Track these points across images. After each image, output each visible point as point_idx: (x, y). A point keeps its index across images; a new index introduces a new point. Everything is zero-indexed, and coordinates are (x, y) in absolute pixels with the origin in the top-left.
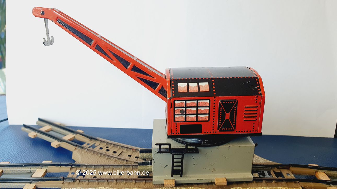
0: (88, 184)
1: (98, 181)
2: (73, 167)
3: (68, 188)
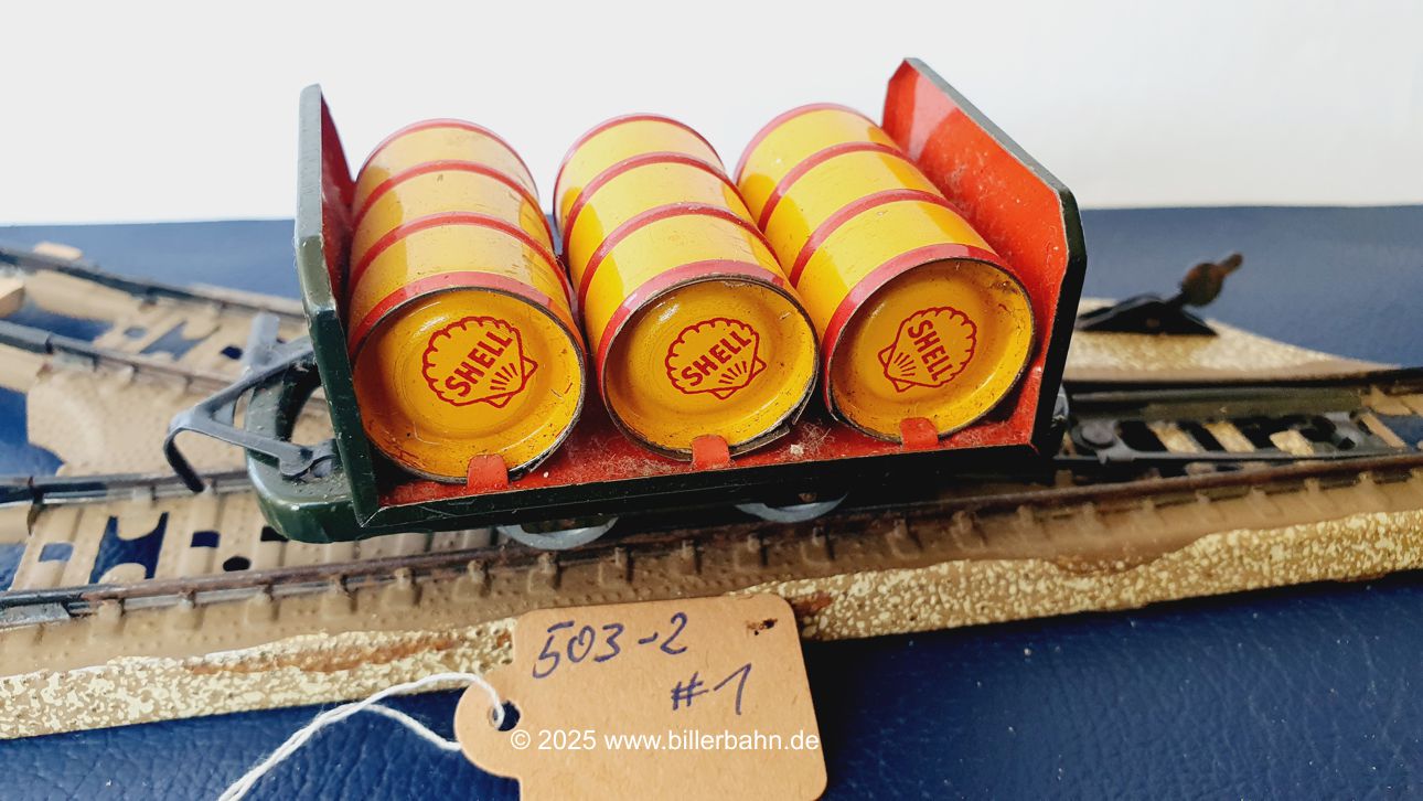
0: (198, 625)
1: (269, 590)
2: (46, 501)
3: (36, 675)
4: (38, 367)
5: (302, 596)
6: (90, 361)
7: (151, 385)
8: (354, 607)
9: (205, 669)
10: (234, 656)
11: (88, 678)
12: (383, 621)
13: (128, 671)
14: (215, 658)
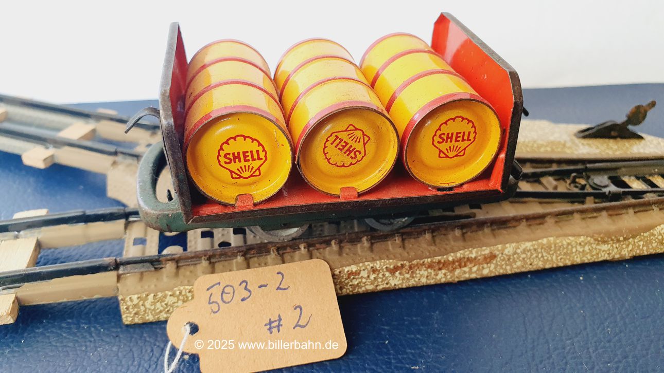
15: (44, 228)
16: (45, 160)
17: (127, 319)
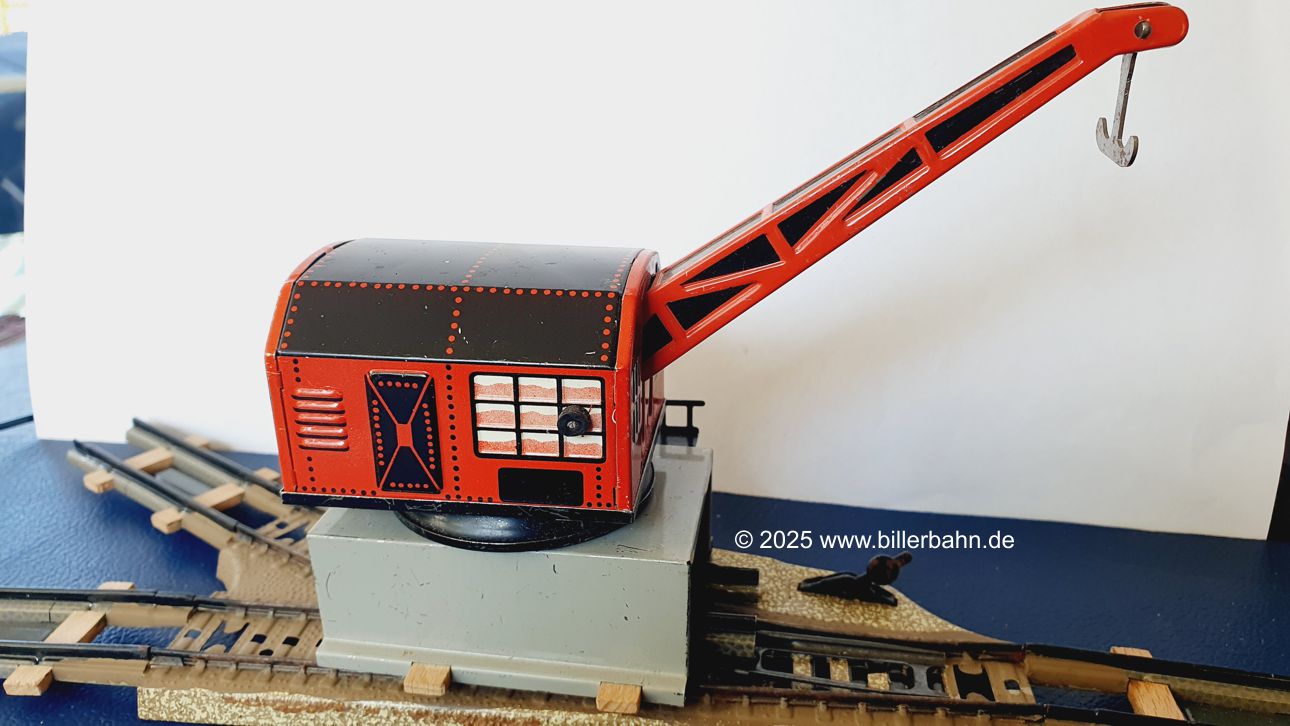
0: (235, 678)
1: (272, 667)
2: (200, 608)
3: (160, 690)
4: (228, 539)
5: (286, 673)
6: (251, 539)
7: (275, 556)
8: (306, 682)
9: (231, 700)
10: (245, 696)
11: (180, 696)
12: (316, 692)
13: (198, 695)
14: (237, 696)
15: (116, 604)
16: (170, 525)
17: (143, 713)
